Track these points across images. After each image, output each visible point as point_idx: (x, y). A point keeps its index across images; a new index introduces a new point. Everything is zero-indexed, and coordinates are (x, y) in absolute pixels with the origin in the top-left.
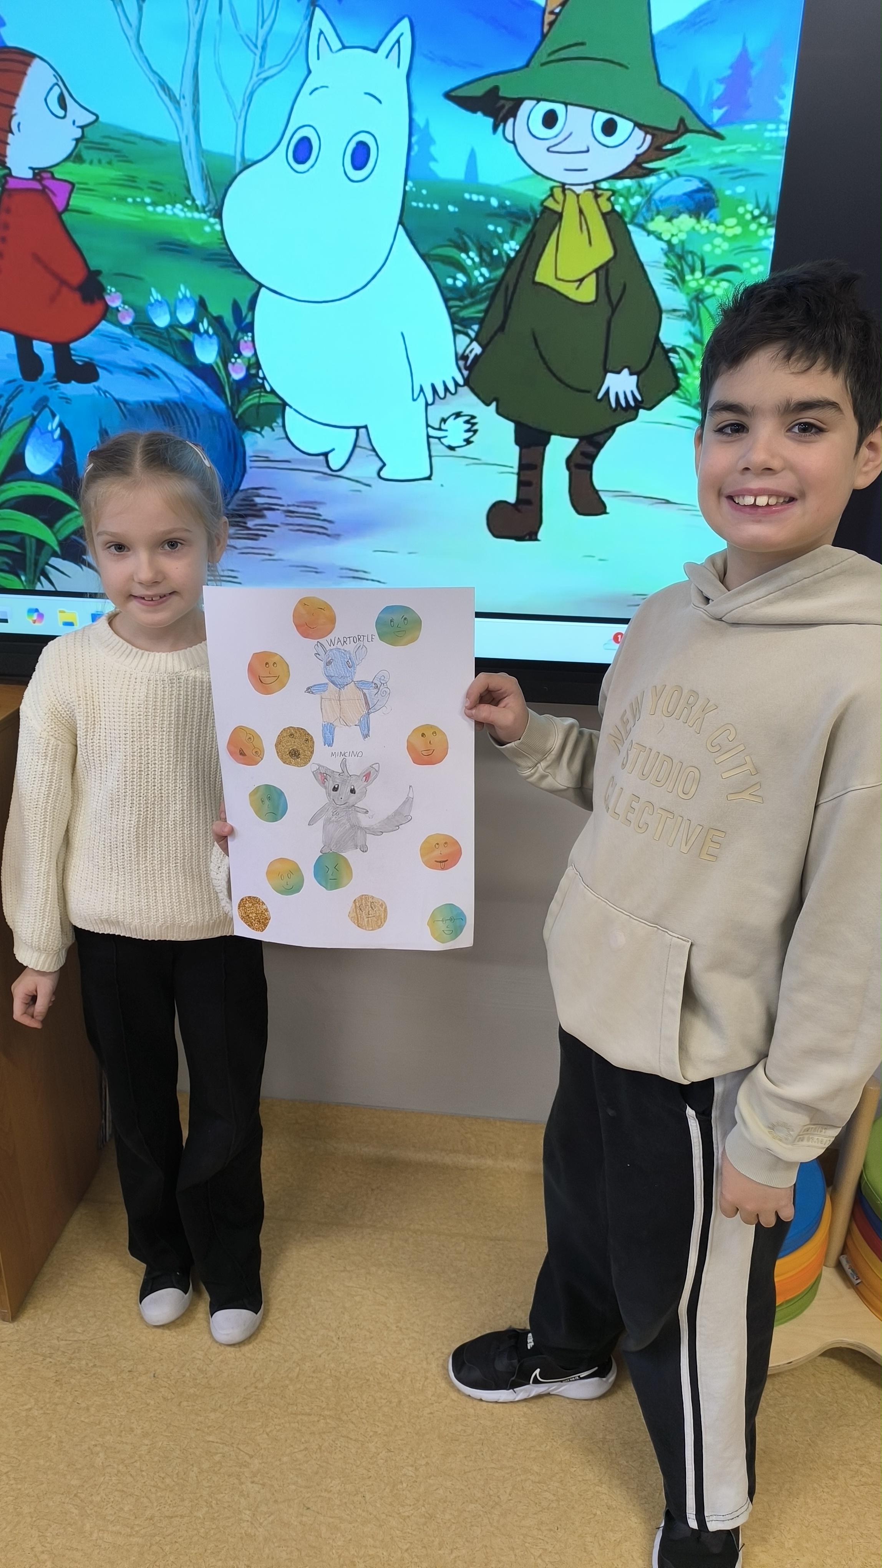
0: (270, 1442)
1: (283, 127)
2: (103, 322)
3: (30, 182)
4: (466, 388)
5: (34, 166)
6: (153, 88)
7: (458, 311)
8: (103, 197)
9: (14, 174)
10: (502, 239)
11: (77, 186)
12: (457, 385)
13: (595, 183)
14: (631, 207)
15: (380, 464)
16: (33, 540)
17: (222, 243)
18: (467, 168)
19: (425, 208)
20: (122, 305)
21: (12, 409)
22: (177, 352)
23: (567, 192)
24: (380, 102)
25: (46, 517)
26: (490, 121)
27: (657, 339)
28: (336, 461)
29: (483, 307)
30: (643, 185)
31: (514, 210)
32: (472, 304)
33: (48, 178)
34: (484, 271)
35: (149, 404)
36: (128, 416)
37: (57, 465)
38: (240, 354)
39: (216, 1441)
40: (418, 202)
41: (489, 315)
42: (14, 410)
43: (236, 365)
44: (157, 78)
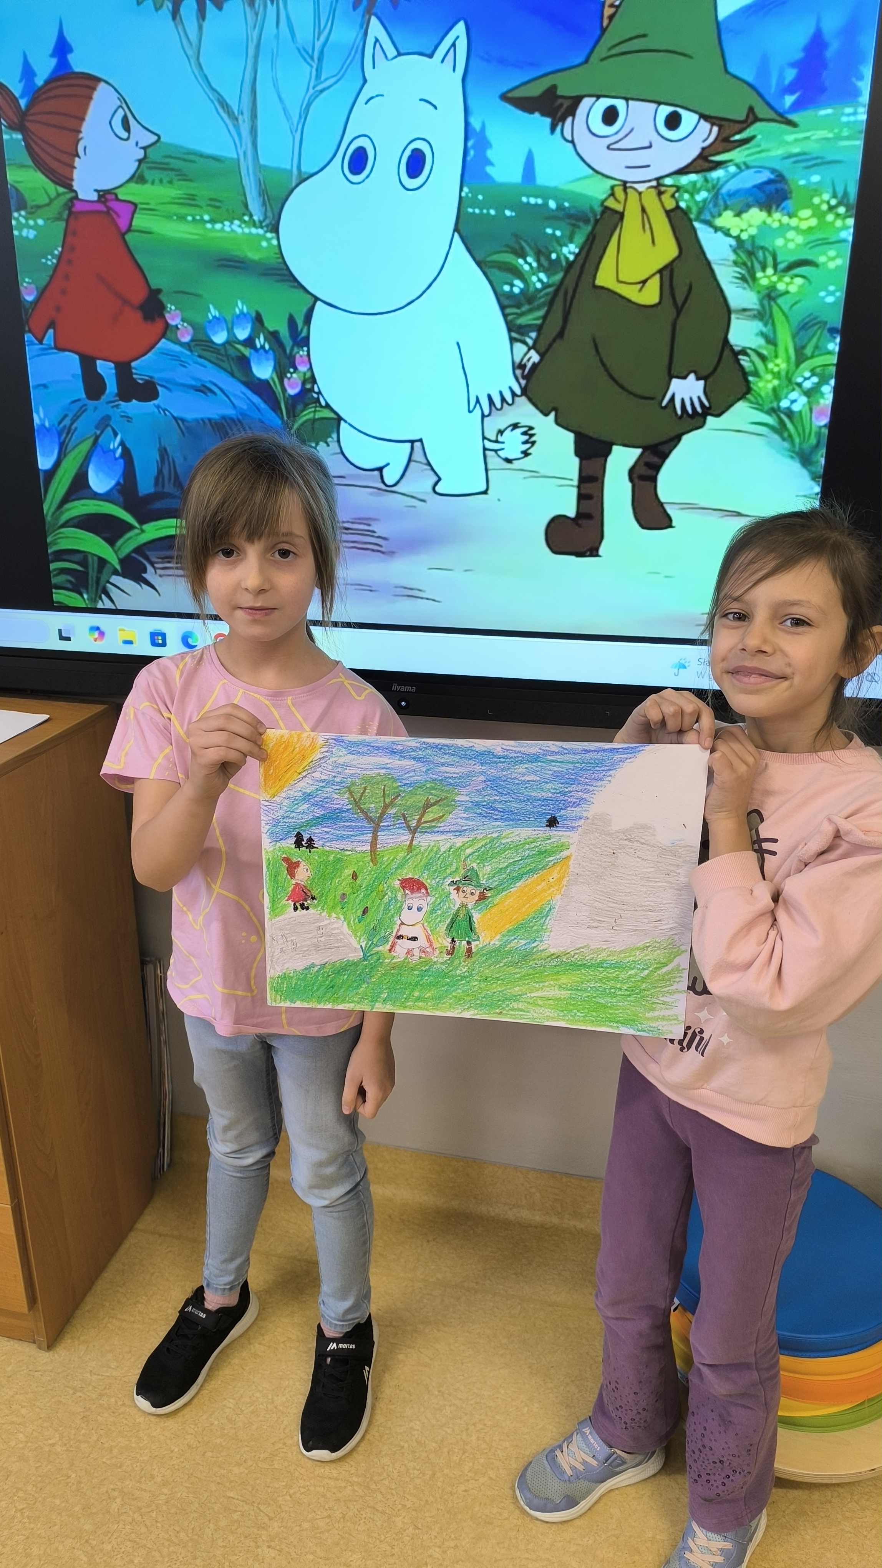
0: (292, 1506)
1: (339, 138)
2: (163, 340)
3: (95, 204)
4: (524, 398)
5: (99, 188)
6: (212, 105)
7: (515, 318)
8: (163, 216)
9: (80, 197)
10: (561, 243)
11: (140, 206)
12: (514, 395)
13: (658, 179)
14: (696, 202)
15: (435, 479)
16: (96, 558)
17: (278, 258)
18: (524, 170)
19: (481, 213)
20: (182, 323)
21: (76, 429)
22: (234, 368)
23: (629, 190)
24: (436, 108)
25: (107, 535)
26: (548, 121)
27: (726, 341)
28: (391, 476)
29: (541, 313)
30: (710, 179)
31: (572, 211)
32: (530, 311)
33: (112, 200)
34: (542, 276)
35: (207, 421)
36: (186, 434)
37: (118, 484)
38: (296, 369)
39: (237, 1497)
40: (474, 208)
41: (547, 322)
42: (78, 429)
43: (292, 380)
44: (216, 95)
